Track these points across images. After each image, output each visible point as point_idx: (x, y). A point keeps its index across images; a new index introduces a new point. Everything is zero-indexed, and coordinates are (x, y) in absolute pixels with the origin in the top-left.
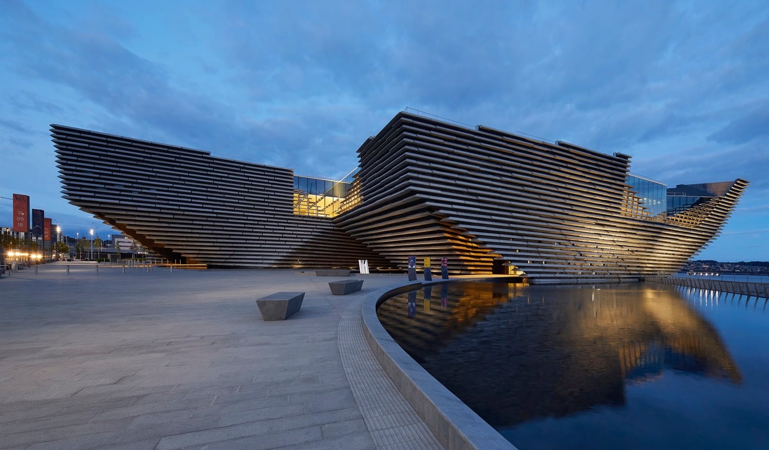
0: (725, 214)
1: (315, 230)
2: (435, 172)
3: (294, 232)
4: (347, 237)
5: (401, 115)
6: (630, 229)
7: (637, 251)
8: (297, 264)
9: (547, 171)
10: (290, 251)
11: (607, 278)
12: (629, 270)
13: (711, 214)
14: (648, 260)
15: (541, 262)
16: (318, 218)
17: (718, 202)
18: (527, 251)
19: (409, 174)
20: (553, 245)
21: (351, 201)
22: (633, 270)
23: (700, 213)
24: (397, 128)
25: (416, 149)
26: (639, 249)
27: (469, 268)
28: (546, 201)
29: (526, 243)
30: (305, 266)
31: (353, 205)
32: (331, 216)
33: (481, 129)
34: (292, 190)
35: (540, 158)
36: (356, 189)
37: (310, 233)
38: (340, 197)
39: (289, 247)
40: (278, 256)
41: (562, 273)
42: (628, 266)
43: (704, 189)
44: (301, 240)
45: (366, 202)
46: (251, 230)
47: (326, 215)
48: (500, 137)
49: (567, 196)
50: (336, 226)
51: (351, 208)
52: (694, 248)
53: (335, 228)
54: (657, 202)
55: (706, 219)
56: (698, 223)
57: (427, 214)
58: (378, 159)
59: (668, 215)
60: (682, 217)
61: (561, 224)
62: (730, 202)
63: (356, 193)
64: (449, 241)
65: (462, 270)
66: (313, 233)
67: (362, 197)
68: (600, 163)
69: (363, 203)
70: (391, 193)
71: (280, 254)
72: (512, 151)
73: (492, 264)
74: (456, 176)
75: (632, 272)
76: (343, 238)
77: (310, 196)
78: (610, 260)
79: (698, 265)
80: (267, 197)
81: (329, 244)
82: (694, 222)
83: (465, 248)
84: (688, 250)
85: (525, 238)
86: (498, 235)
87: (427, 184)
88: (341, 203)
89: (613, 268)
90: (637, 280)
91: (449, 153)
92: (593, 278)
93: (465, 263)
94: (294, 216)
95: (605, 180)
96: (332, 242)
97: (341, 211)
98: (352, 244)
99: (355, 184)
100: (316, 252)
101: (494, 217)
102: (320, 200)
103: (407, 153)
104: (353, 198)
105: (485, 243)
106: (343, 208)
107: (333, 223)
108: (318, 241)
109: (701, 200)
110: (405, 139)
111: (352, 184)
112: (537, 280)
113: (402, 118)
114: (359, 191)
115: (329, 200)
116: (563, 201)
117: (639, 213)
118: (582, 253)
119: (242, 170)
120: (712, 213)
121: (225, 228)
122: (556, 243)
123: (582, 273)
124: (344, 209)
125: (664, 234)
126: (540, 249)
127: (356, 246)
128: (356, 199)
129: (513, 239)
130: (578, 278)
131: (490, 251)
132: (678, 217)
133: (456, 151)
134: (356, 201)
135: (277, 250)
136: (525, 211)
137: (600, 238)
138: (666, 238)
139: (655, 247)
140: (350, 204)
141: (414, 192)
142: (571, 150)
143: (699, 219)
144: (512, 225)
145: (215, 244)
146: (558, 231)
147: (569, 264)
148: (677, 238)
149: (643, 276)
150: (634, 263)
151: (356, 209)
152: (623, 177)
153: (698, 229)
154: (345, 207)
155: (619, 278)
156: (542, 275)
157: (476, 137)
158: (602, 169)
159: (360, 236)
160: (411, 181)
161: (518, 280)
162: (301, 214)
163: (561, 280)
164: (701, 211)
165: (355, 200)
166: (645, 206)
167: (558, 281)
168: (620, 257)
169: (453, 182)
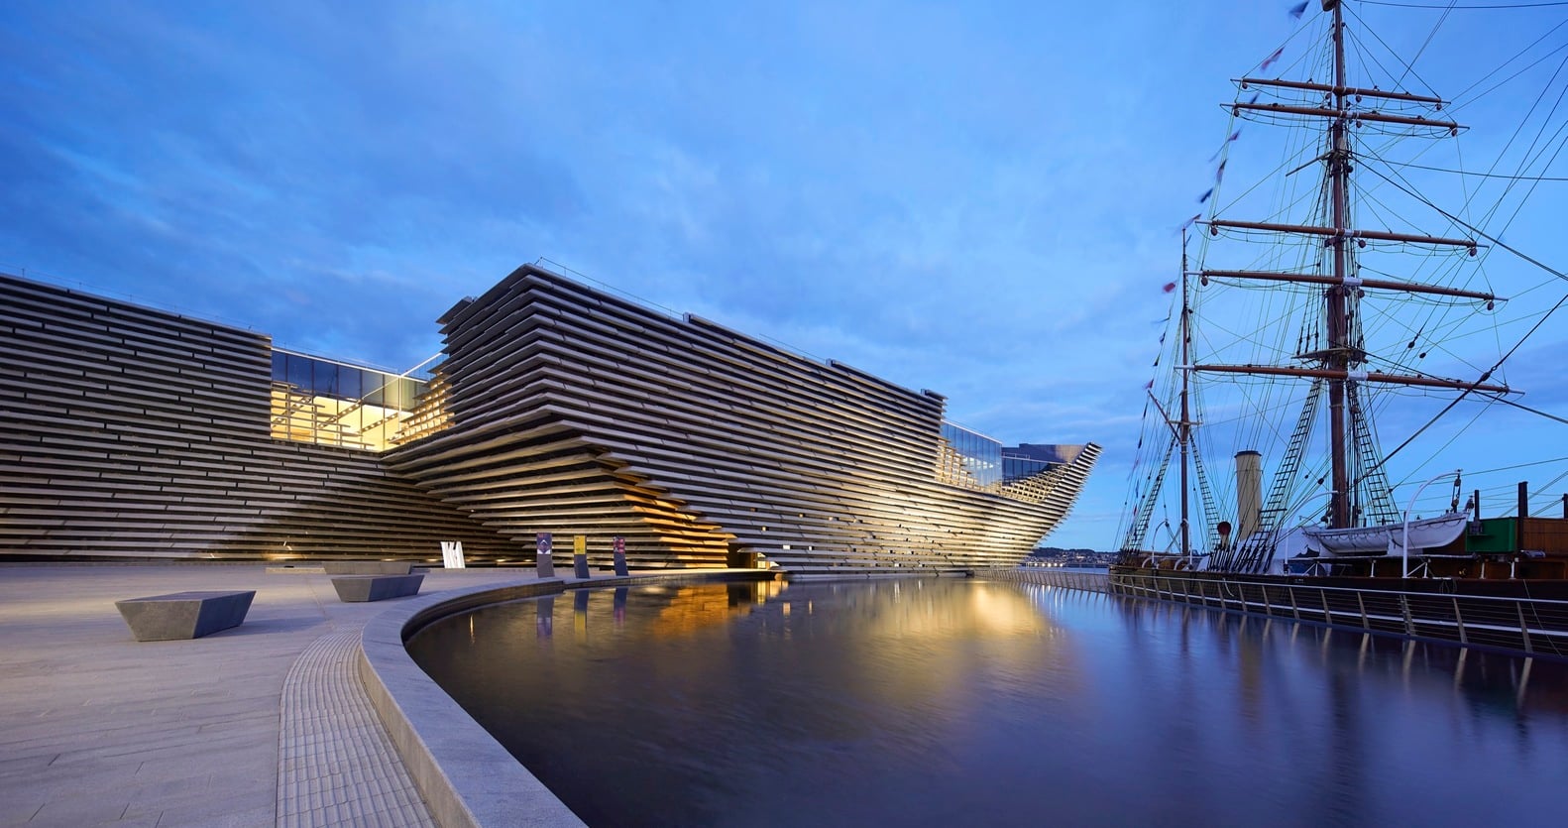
0: (1076, 487)
1: (332, 476)
2: (599, 384)
3: (272, 479)
4: (420, 495)
5: (526, 270)
6: (949, 501)
7: (962, 533)
8: (281, 552)
9: (812, 404)
10: (260, 521)
11: (918, 572)
12: (951, 561)
13: (1059, 486)
14: (978, 546)
15: (806, 548)
16: (343, 450)
17: (1067, 470)
18: (781, 530)
19: (545, 381)
20: (825, 522)
21: (427, 421)
22: (958, 561)
23: (1044, 484)
24: (521, 293)
25: (559, 337)
26: (964, 531)
27: (680, 557)
28: (811, 450)
29: (778, 517)
30: (306, 557)
31: (431, 429)
32: (378, 449)
33: (692, 321)
34: (268, 382)
35: (800, 383)
36: (437, 396)
37: (319, 483)
38: (403, 410)
39: (256, 512)
40: (222, 532)
41: (842, 565)
42: (950, 555)
43: (1052, 453)
44: (291, 497)
45: (459, 425)
47: (365, 445)
48: (730, 341)
49: (848, 447)
50: (392, 471)
51: (426, 435)
52: (1040, 530)
53: (388, 475)
54: (988, 465)
55: (1053, 492)
56: (1043, 497)
57: (585, 458)
58: (484, 344)
59: (1004, 484)
60: (1021, 488)
61: (840, 489)
62: (1081, 472)
63: (437, 404)
64: (637, 509)
65: (668, 561)
66: (327, 484)
67: (452, 415)
68: (899, 402)
69: (454, 425)
70: (512, 413)
71: (229, 528)
72: (750, 364)
73: (726, 551)
74: (645, 395)
75: (955, 564)
76: (411, 497)
77: (318, 400)
78: (921, 546)
79: (1072, 555)
80: (187, 390)
81: (372, 508)
82: (1038, 495)
83: (672, 523)
84: (1032, 534)
85: (776, 508)
86: (727, 502)
87: (584, 404)
88: (404, 421)
89: (927, 557)
90: (964, 574)
91: (630, 353)
92: (895, 572)
93: (673, 549)
94: (273, 441)
95: (908, 427)
96: (380, 505)
97: (402, 439)
98: (432, 510)
99: (436, 386)
100: (336, 525)
101: (719, 472)
102: (347, 411)
103: (540, 343)
104: (430, 415)
105: (704, 514)
106: (407, 434)
107: (382, 463)
108: (342, 502)
109: (1049, 468)
110: (535, 316)
111: (428, 385)
112: (798, 576)
113: (529, 277)
114: (443, 401)
115: (372, 413)
116: (840, 453)
117: (961, 479)
118: (875, 534)
120: (1060, 484)
122: (831, 519)
123: (877, 565)
124: (411, 437)
125: (999, 510)
126: (802, 527)
127: (445, 515)
128: (437, 417)
129: (757, 510)
130: (869, 572)
131: (715, 529)
132: (1016, 487)
133: (643, 351)
134: (438, 422)
135: (219, 519)
136: (777, 465)
137: (904, 512)
138: (1002, 516)
139: (986, 528)
140: (425, 427)
141: (555, 417)
142: (852, 377)
143: (1044, 492)
144: (752, 487)
146: (834, 500)
147: (855, 550)
148: (1016, 515)
149: (972, 569)
150: (959, 550)
151: (438, 438)
152: (936, 425)
153: (1043, 505)
154: (413, 432)
155: (937, 572)
156: (806, 568)
157: (682, 332)
158: (902, 410)
159: (451, 495)
160: (549, 395)
161: (768, 577)
162: (293, 438)
163: (840, 575)
164: (1046, 482)
165: (435, 420)
166: (972, 469)
167: (835, 577)
168: (937, 541)
169: (639, 405)
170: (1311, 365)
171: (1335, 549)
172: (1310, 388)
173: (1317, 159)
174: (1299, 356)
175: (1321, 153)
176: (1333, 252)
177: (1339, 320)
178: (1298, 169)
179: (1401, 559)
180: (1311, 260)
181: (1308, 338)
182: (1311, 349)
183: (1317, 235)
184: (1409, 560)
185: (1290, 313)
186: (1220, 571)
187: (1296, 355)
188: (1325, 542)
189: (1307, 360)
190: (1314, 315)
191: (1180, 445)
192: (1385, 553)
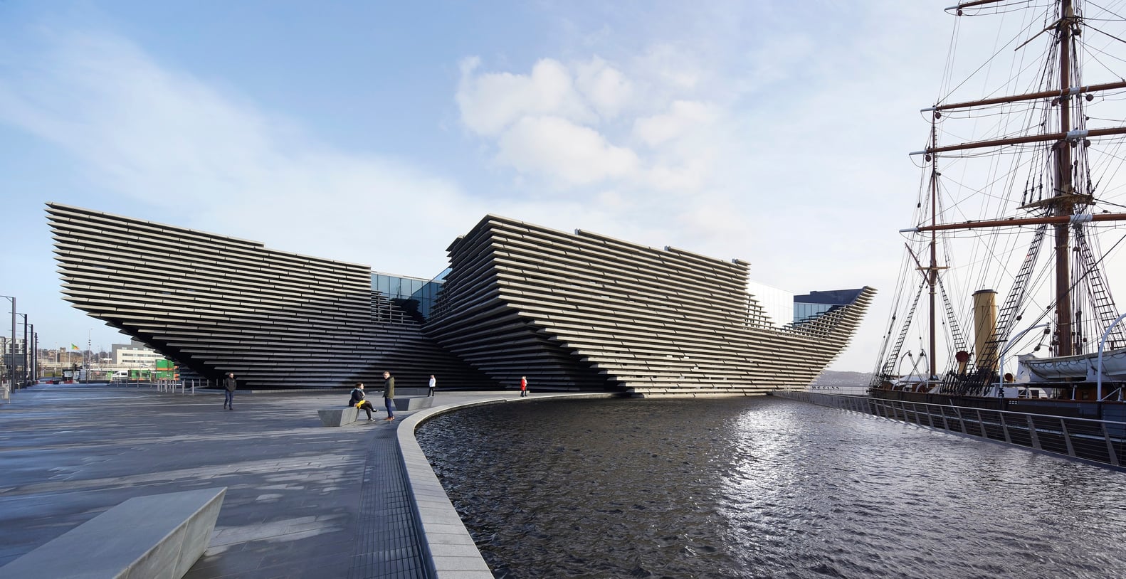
1: (398, 340)
3: (372, 344)
4: (440, 349)
5: (488, 218)
9: (655, 278)
10: (366, 366)
17: (847, 310)
18: (634, 365)
19: (498, 282)
20: (665, 358)
23: (828, 322)
24: (486, 231)
28: (655, 310)
33: (580, 233)
34: (369, 292)
37: (393, 345)
39: (365, 361)
40: (351, 372)
44: (380, 353)
46: (318, 341)
48: (603, 243)
49: (679, 305)
50: (425, 336)
56: (828, 332)
57: (521, 325)
58: (468, 262)
61: (674, 335)
66: (396, 345)
68: (716, 270)
71: (353, 371)
76: (435, 350)
80: (337, 299)
85: (632, 350)
86: (601, 348)
95: (723, 287)
101: (596, 329)
103: (496, 259)
105: (586, 356)
107: (421, 331)
108: (403, 354)
109: (832, 309)
110: (494, 244)
113: (490, 222)
116: (674, 309)
119: (306, 266)
121: (283, 339)
122: (668, 356)
126: (649, 362)
133: (552, 257)
135: (349, 366)
136: (631, 321)
141: (505, 302)
142: (683, 256)
143: (828, 328)
144: (617, 337)
145: (271, 359)
152: (742, 284)
157: (574, 241)
159: (456, 348)
160: (502, 288)
164: (830, 320)
169: (549, 290)
170: (1036, 213)
171: (1045, 375)
172: (1035, 234)
173: (1045, 30)
174: (1023, 206)
175: (1049, 24)
176: (1060, 111)
177: (1064, 171)
178: (1025, 43)
179: (1096, 384)
180: (1037, 119)
181: (1033, 190)
182: (1036, 199)
183: (1042, 99)
184: (1104, 385)
185: (1016, 169)
186: (949, 394)
187: (1021, 206)
188: (1034, 369)
189: (1031, 209)
190: (1039, 169)
191: (929, 287)
192: (1085, 379)
